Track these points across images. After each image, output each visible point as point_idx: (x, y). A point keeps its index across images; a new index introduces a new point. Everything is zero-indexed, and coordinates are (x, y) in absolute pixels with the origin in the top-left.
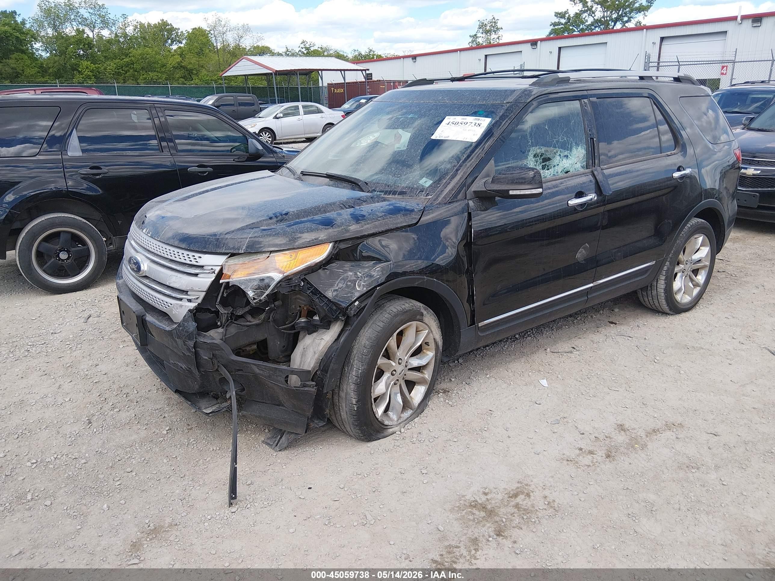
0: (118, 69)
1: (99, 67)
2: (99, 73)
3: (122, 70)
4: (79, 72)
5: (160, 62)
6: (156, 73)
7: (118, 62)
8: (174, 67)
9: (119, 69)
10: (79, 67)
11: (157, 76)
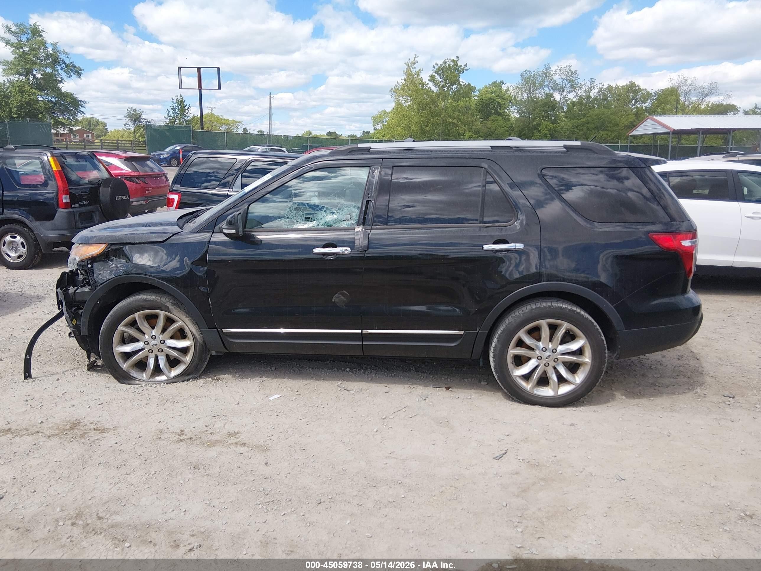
0: (573, 128)
1: (556, 127)
2: (555, 131)
3: (578, 129)
4: (539, 131)
5: (613, 122)
6: (606, 132)
7: (576, 122)
8: (625, 126)
9: (575, 128)
10: (539, 127)
11: (607, 134)
